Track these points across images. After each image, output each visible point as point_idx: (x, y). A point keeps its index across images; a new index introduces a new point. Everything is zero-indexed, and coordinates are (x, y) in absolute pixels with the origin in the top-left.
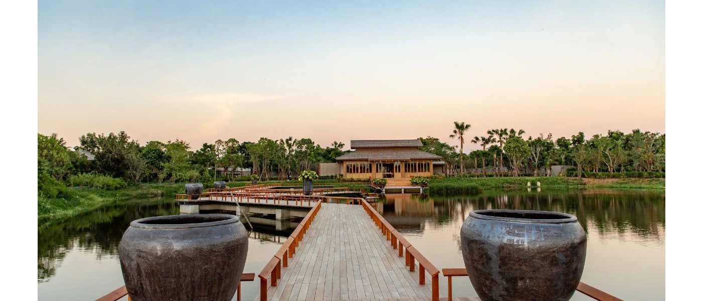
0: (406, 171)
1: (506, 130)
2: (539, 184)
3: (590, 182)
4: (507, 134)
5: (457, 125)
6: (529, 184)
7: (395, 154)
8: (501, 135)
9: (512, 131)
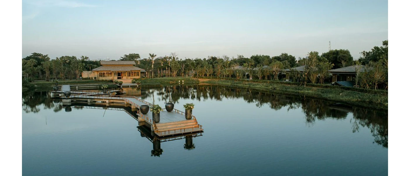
0: (128, 76)
1: (171, 57)
2: (183, 81)
3: (201, 80)
4: (171, 59)
5: (150, 55)
6: (179, 81)
7: (123, 68)
8: (169, 59)
9: (174, 58)
